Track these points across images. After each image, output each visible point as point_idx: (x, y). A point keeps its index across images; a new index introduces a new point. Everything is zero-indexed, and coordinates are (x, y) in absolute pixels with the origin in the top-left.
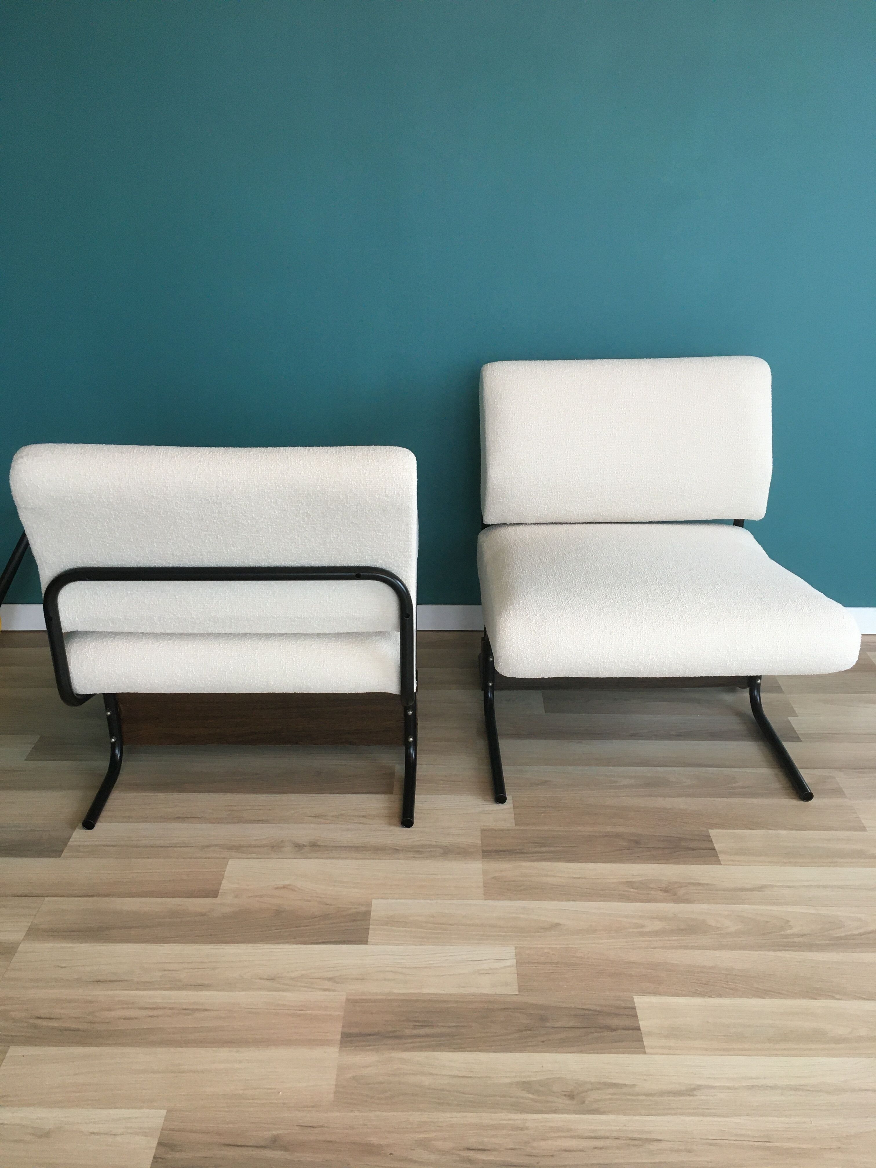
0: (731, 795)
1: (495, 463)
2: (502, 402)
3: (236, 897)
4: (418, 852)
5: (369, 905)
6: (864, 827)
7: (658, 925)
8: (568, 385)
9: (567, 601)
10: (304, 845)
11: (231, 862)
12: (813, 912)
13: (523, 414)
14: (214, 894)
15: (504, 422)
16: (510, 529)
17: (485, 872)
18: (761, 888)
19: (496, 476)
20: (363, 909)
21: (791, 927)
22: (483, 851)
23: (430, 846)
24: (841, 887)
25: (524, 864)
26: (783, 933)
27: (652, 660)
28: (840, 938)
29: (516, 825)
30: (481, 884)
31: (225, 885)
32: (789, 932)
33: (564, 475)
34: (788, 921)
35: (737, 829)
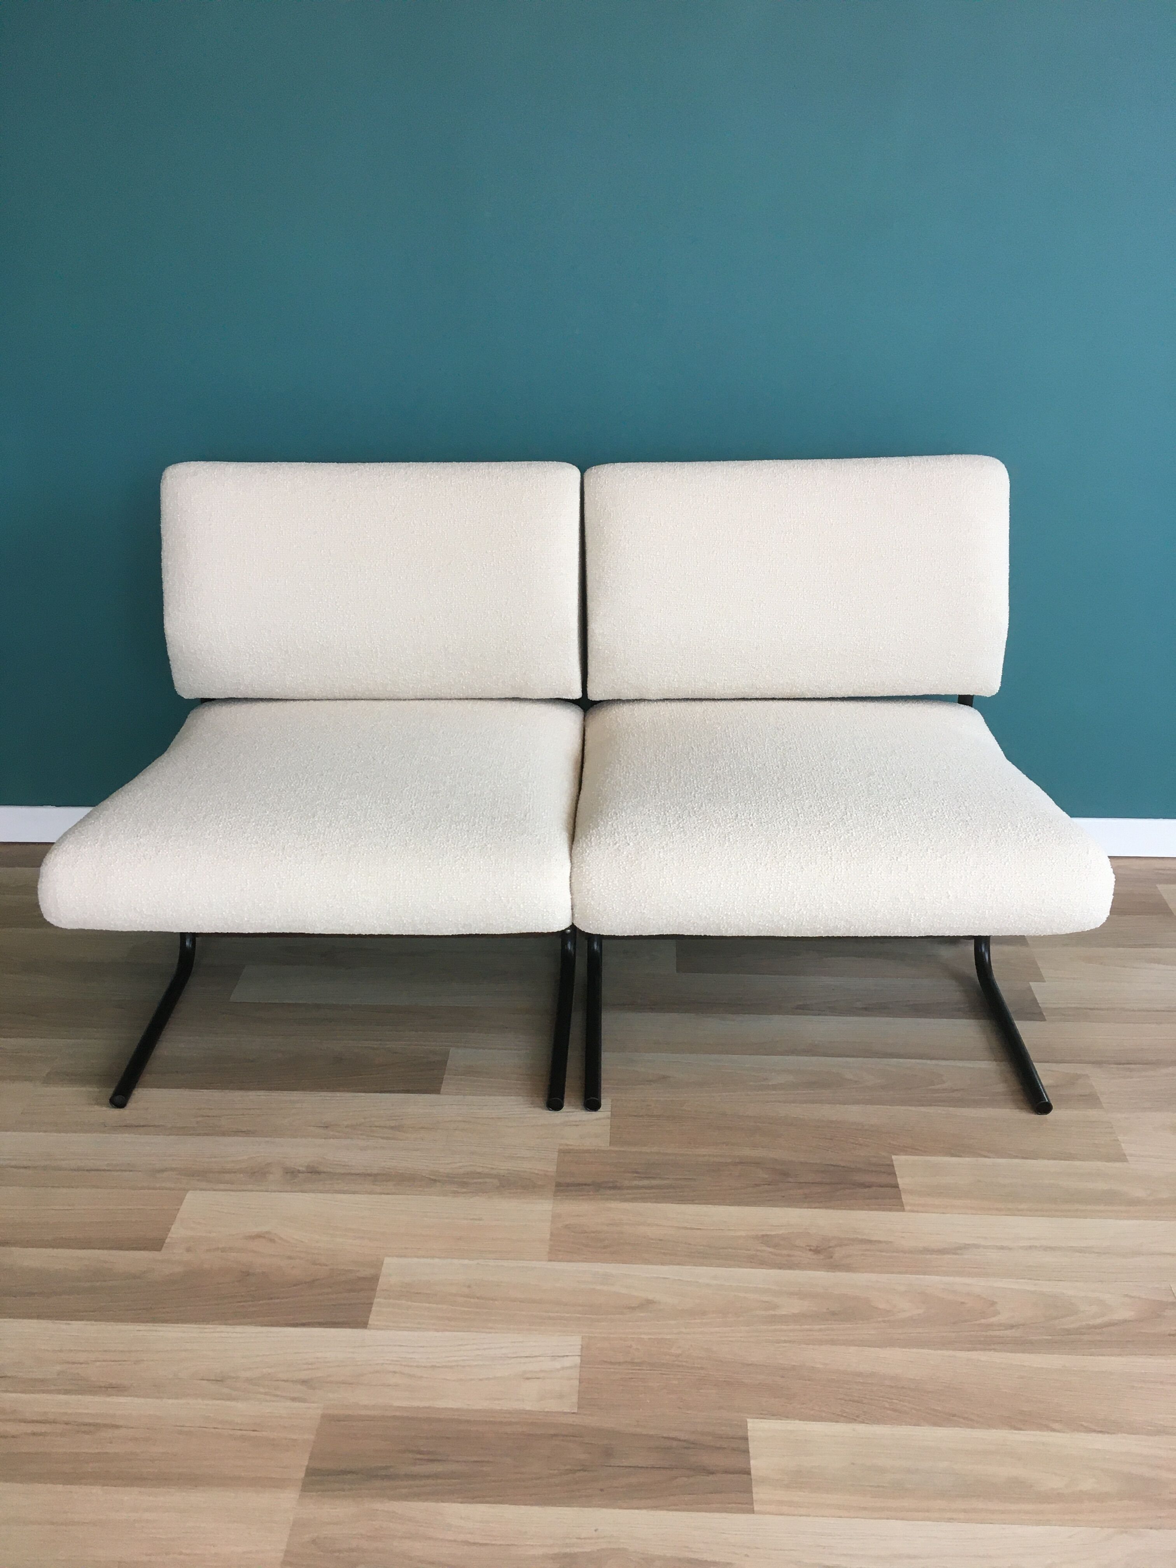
0: (931, 1103)
1: (600, 613)
2: (610, 523)
3: (188, 1250)
4: (464, 1184)
5: (378, 1265)
6: (1124, 1155)
7: (795, 1306)
8: (708, 499)
9: (677, 823)
10: (299, 1172)
11: (189, 1196)
12: (1033, 1289)
13: (640, 541)
14: (157, 1244)
15: (614, 553)
16: (625, 709)
17: (556, 1217)
18: (958, 1250)
19: (601, 631)
20: (367, 1272)
21: (996, 1313)
22: (558, 1185)
23: (480, 1175)
24: (1081, 1250)
25: (613, 1205)
26: (983, 1321)
27: (798, 912)
28: (1068, 1332)
29: (611, 1144)
30: (548, 1236)
31: (177, 1232)
32: (993, 1320)
33: (701, 630)
34: (993, 1304)
35: (934, 1155)
